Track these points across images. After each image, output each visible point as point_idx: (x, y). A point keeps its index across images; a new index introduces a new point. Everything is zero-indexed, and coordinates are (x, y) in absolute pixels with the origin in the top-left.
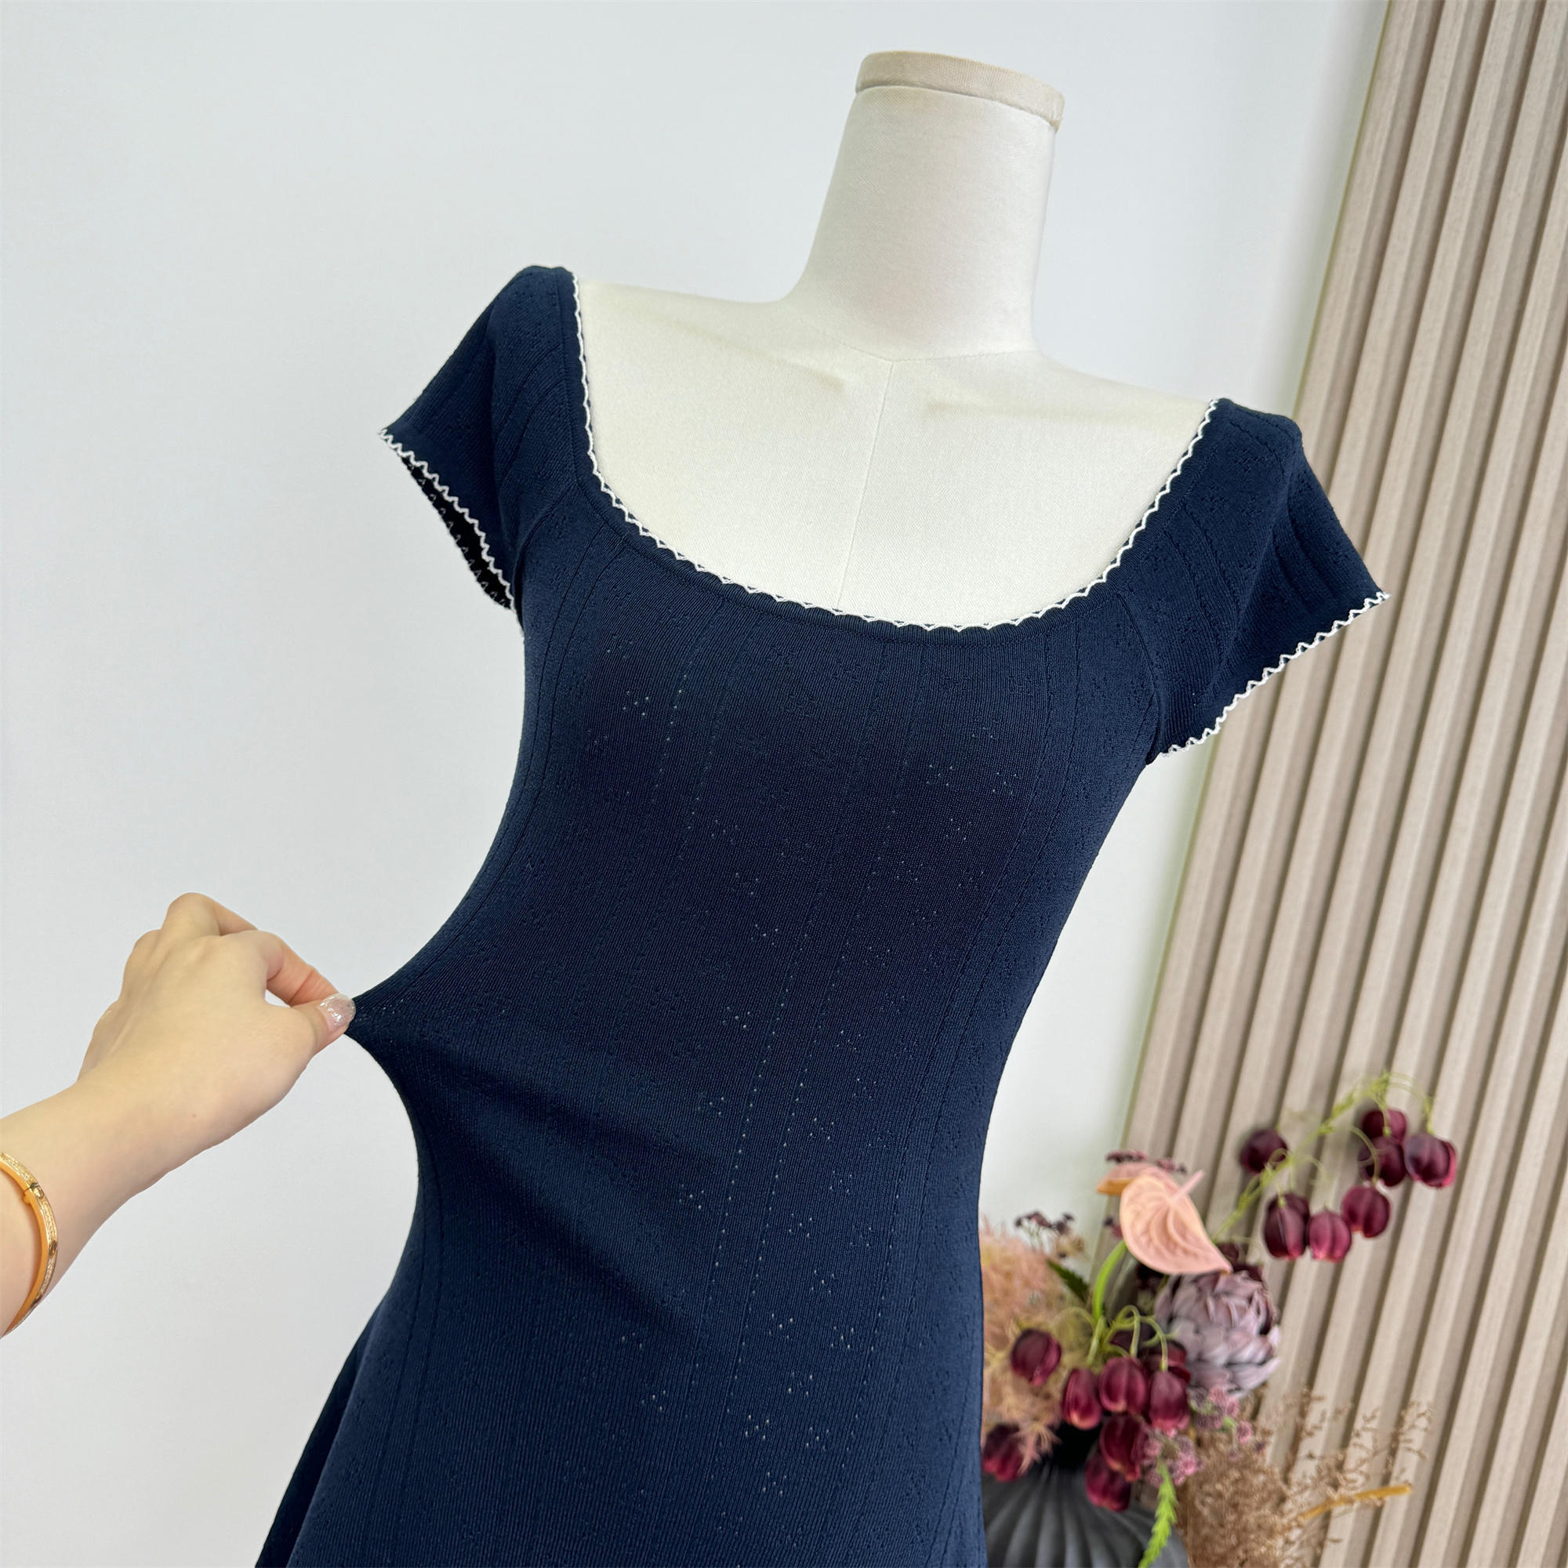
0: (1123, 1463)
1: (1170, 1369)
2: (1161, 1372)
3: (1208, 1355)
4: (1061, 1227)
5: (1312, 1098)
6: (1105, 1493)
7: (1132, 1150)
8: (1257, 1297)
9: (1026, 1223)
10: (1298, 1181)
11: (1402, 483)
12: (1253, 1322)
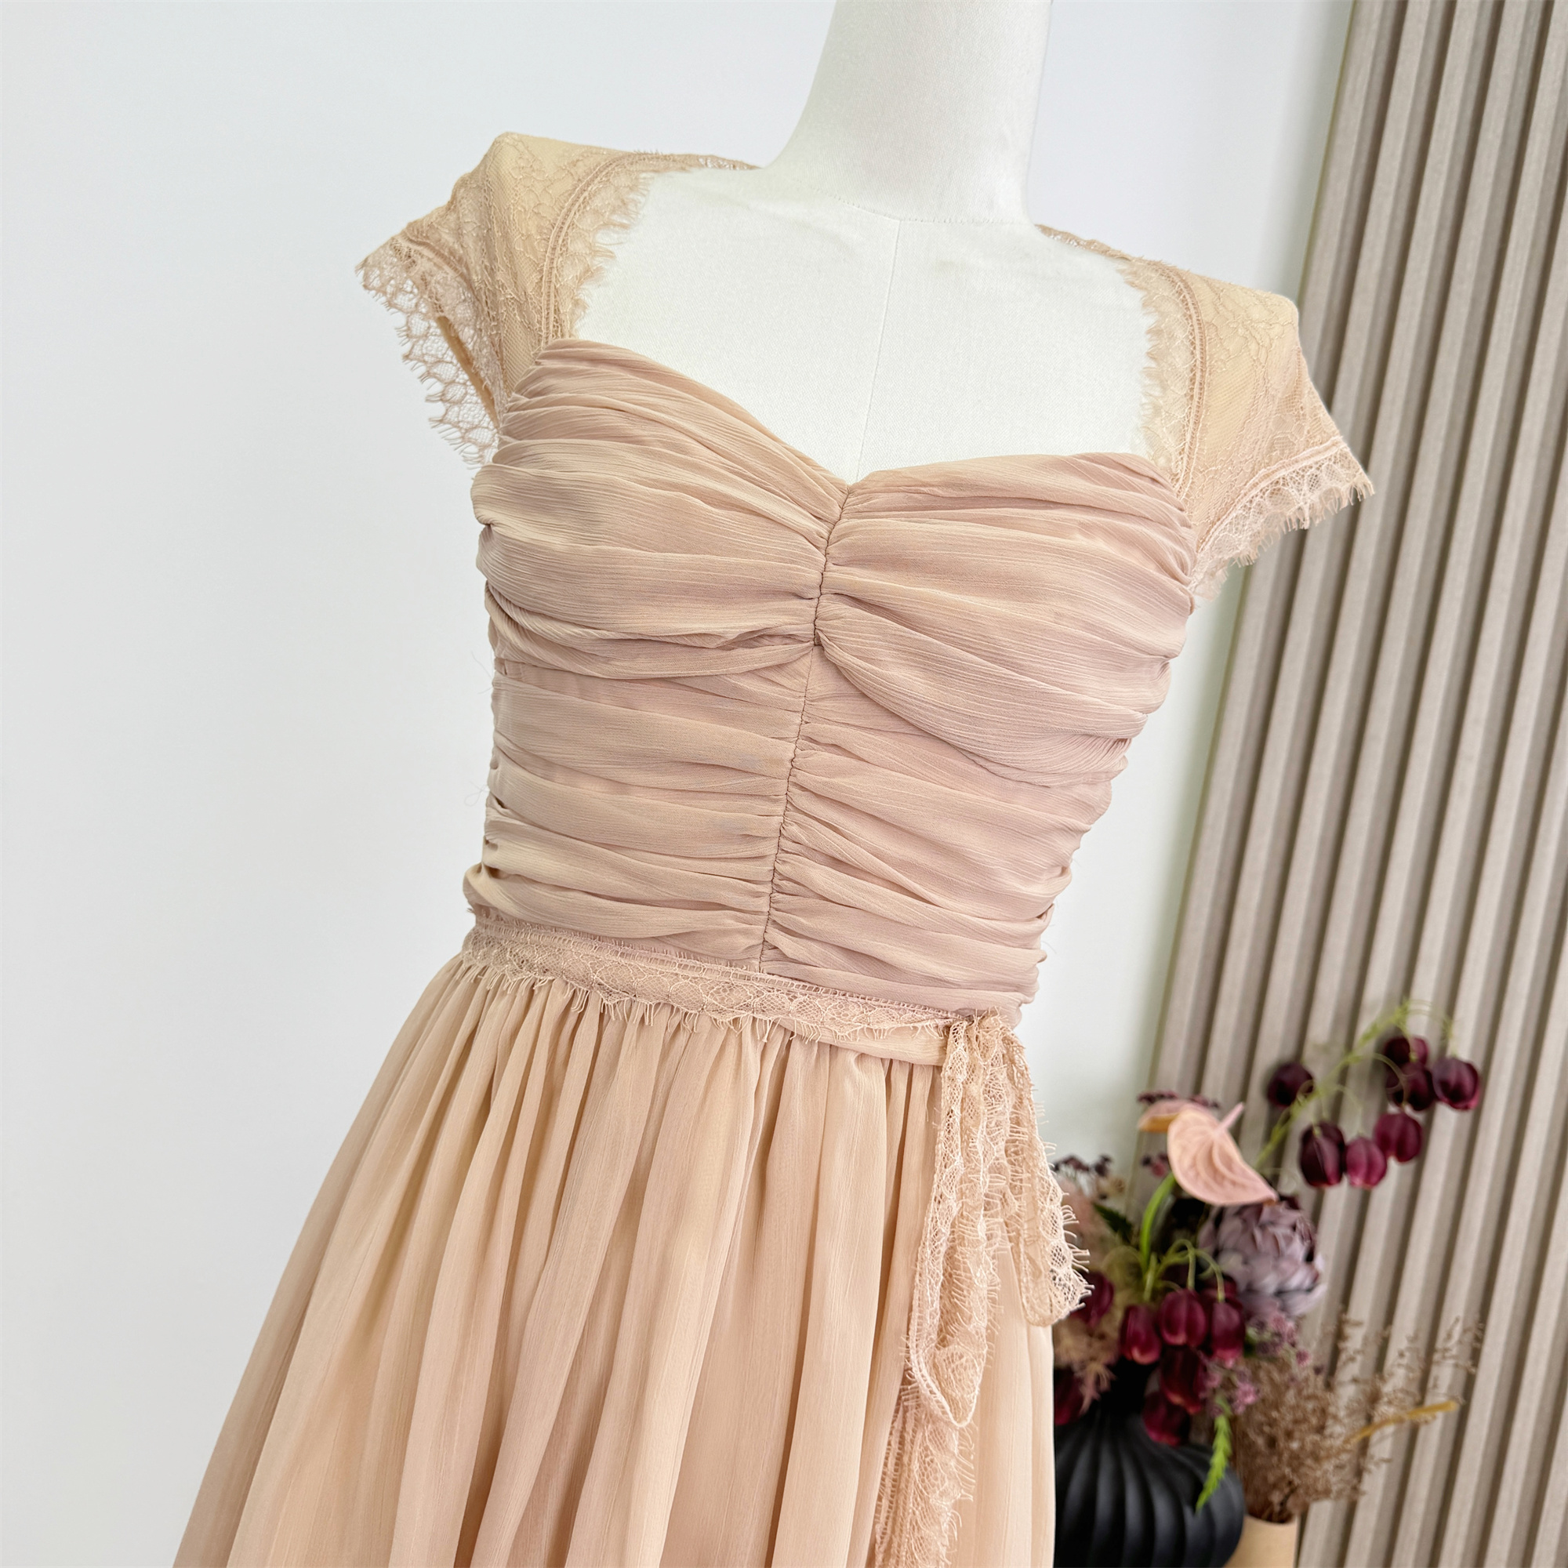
0: (1183, 1394)
1: (1227, 1300)
2: (1218, 1303)
3: (1257, 1285)
4: (1101, 1169)
5: (1333, 1031)
6: (1164, 1427)
7: (1161, 1087)
8: (1298, 1225)
9: (1063, 1168)
10: (1328, 1109)
12: (1298, 1249)
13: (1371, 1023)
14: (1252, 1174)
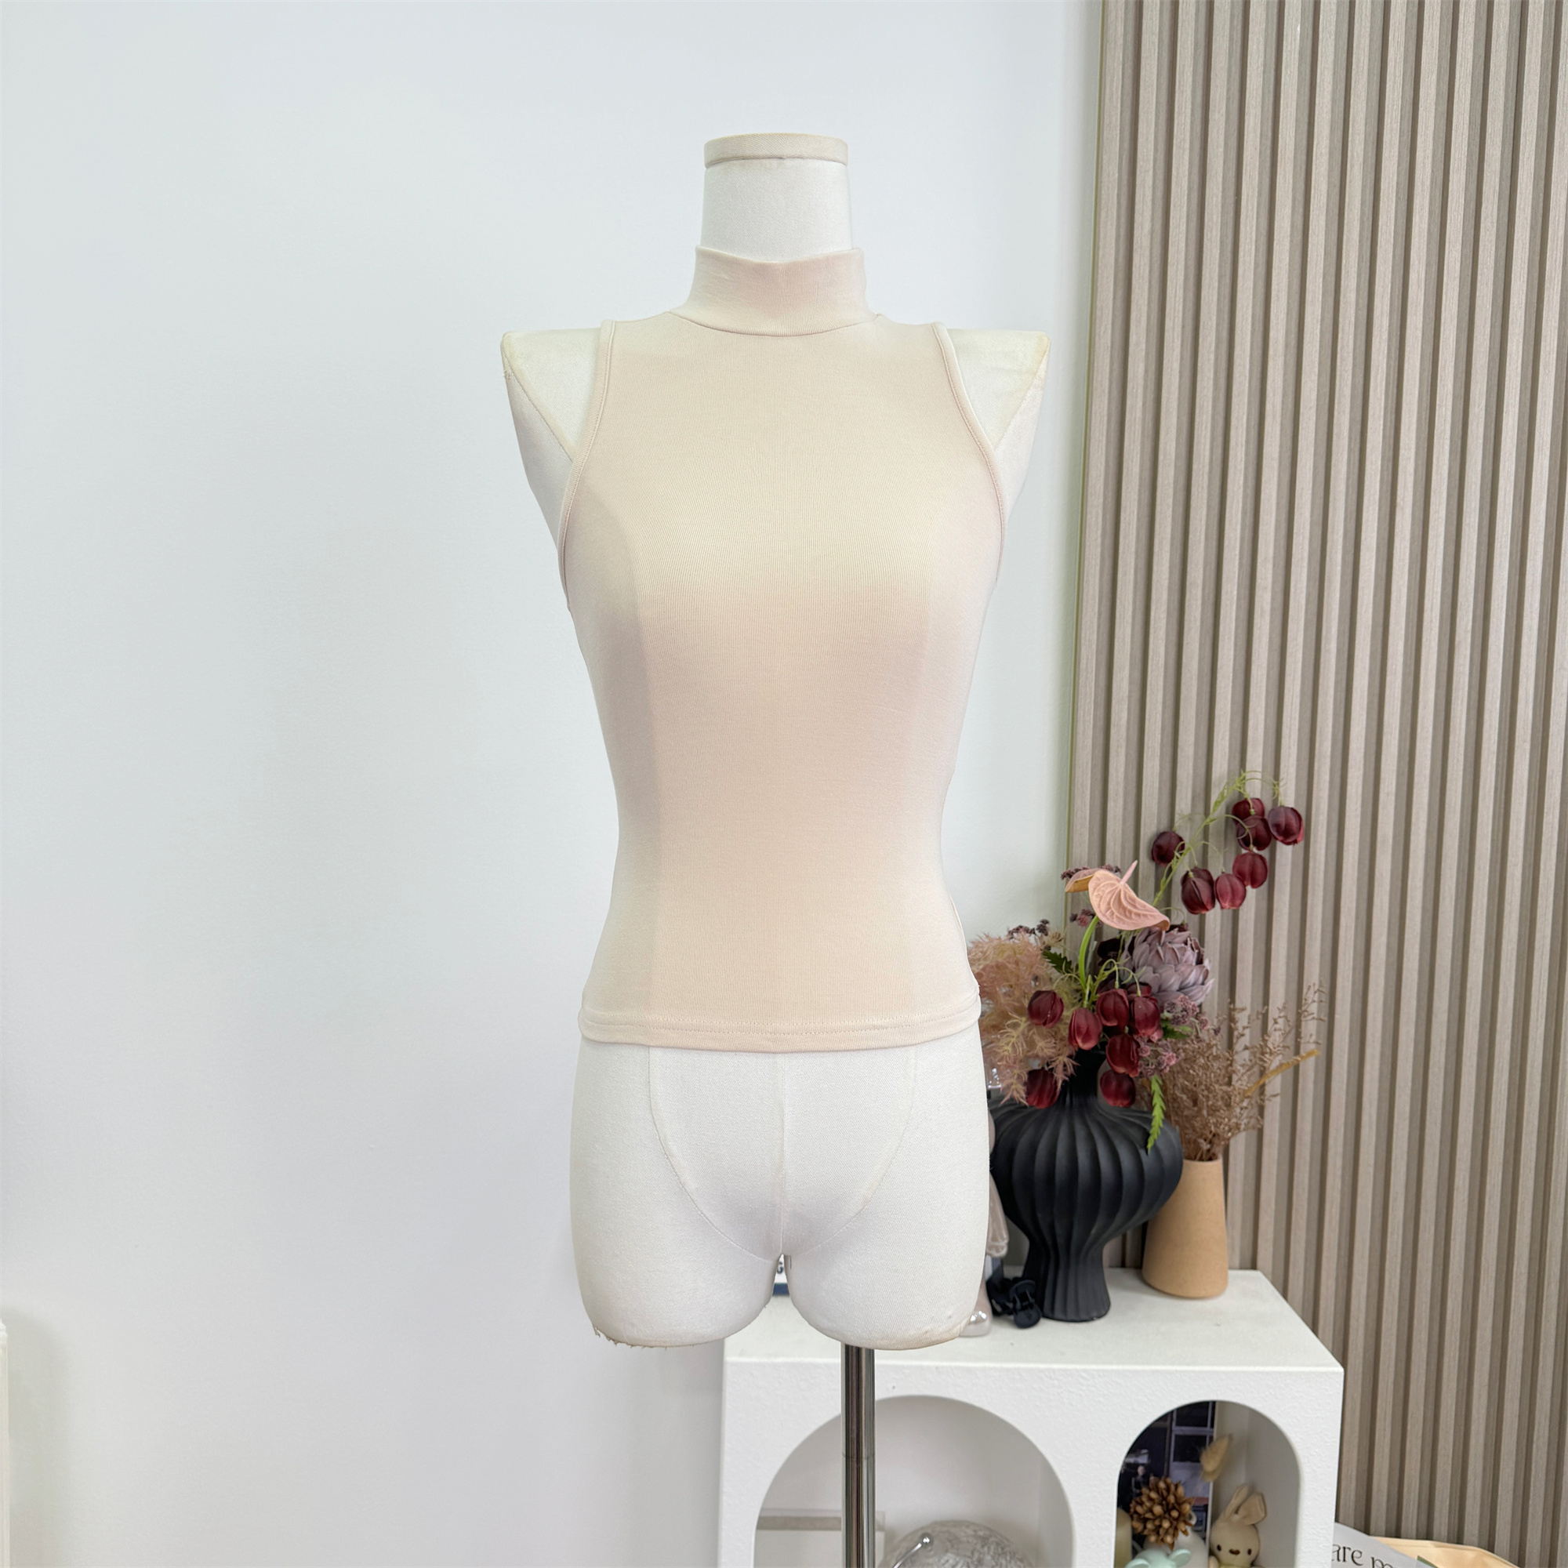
0: (1126, 1067)
1: (1145, 997)
2: (1138, 997)
3: (1166, 985)
4: (1043, 928)
5: (1194, 805)
6: (1116, 1096)
7: (1076, 866)
8: (1189, 942)
9: (1015, 935)
10: (1198, 860)
11: (1178, 342)
12: (1191, 956)
13: (1221, 794)
14: (1152, 907)
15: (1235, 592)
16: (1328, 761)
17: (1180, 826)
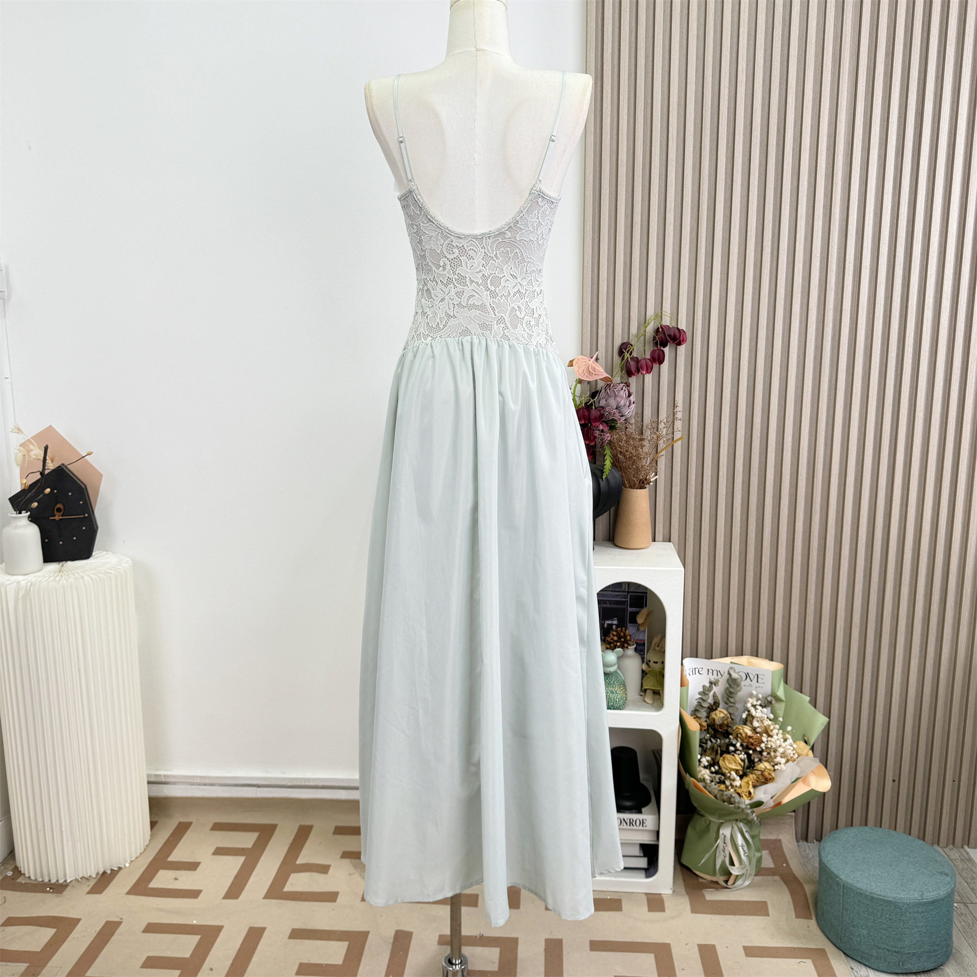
2: (593, 409)
3: (609, 405)
12: (623, 393)
13: (651, 325)
15: (656, 226)
16: (701, 306)
17: (632, 340)
